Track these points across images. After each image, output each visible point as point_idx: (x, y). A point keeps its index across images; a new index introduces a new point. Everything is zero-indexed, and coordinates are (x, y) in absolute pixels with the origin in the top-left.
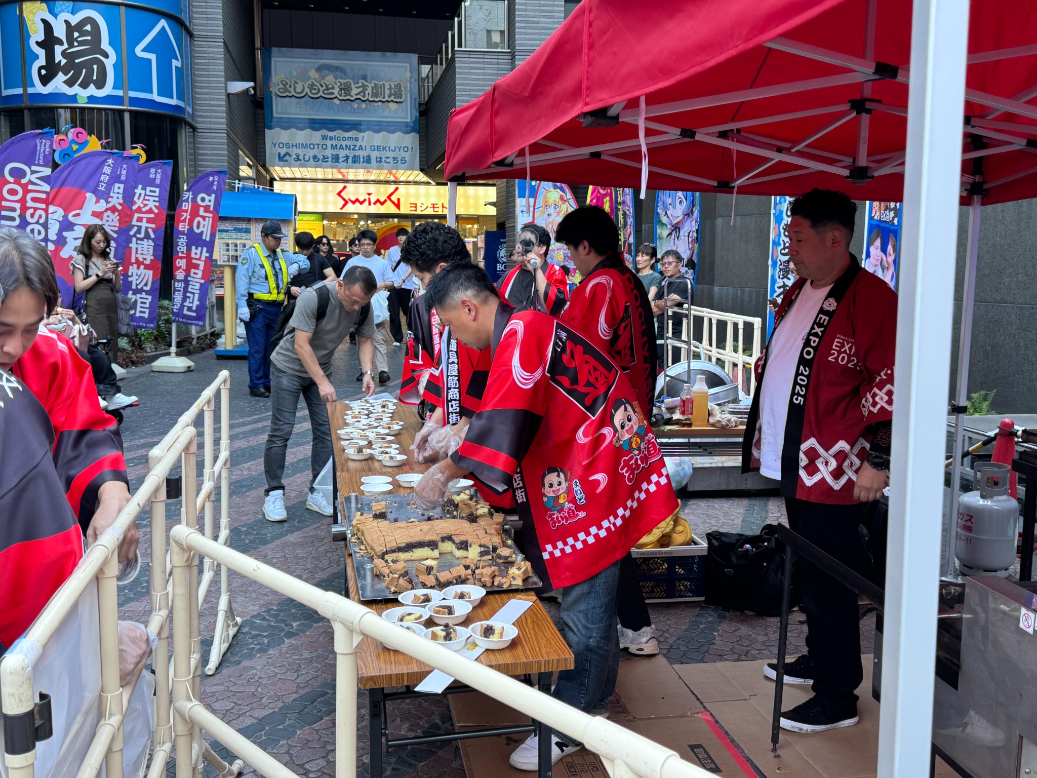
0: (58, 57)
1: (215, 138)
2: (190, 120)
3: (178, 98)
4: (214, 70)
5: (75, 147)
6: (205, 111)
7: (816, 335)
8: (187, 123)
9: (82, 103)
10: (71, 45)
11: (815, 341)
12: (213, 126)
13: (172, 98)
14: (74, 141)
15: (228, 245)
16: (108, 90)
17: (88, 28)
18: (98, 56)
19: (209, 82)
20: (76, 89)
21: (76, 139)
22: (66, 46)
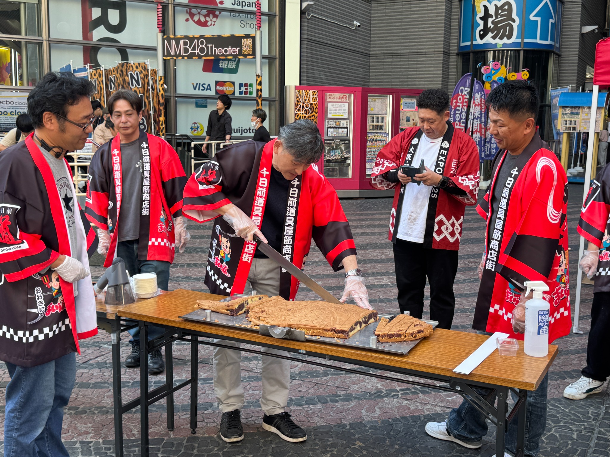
0: (490, 24)
1: (571, 60)
2: (557, 52)
3: (551, 40)
4: (575, 21)
5: (493, 72)
6: (567, 45)
7: (442, 161)
8: (554, 53)
9: (499, 47)
10: (497, 18)
11: (441, 164)
12: (571, 53)
13: (548, 40)
14: (493, 69)
15: (566, 121)
16: (514, 39)
17: (506, 7)
18: (510, 22)
19: (571, 28)
20: (497, 40)
21: (494, 68)
22: (494, 18)
